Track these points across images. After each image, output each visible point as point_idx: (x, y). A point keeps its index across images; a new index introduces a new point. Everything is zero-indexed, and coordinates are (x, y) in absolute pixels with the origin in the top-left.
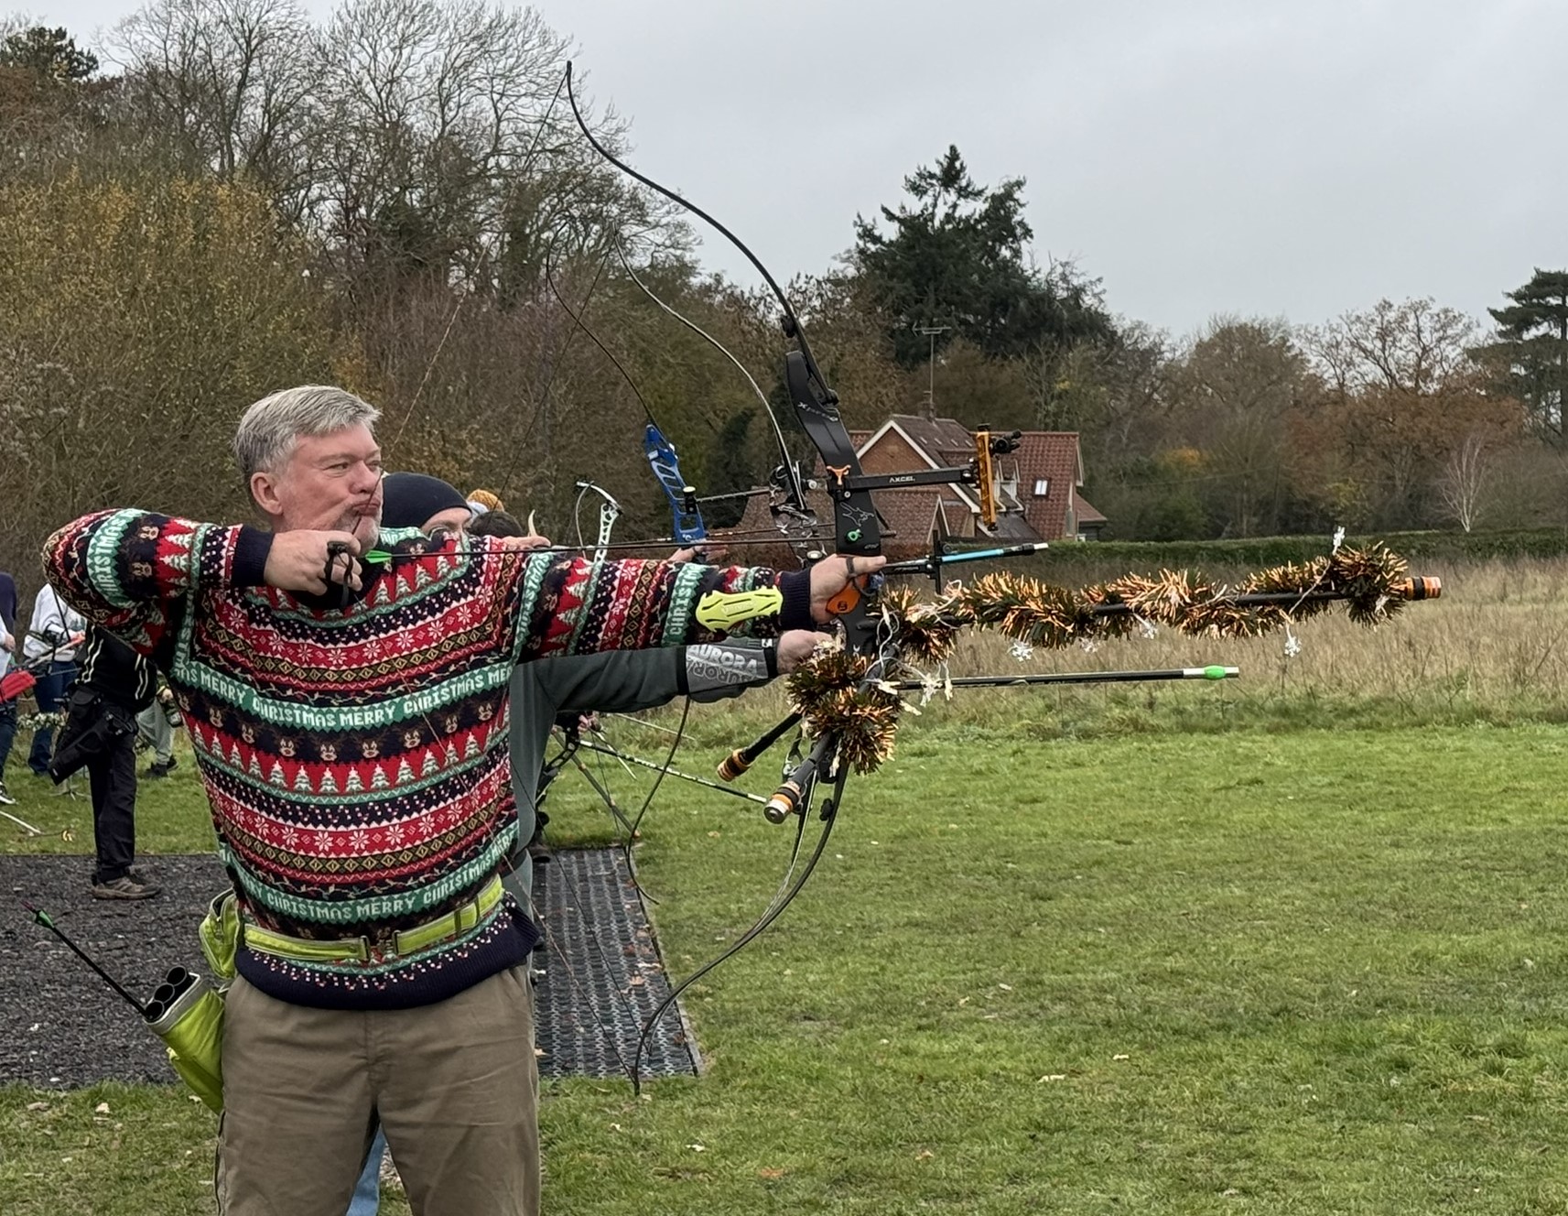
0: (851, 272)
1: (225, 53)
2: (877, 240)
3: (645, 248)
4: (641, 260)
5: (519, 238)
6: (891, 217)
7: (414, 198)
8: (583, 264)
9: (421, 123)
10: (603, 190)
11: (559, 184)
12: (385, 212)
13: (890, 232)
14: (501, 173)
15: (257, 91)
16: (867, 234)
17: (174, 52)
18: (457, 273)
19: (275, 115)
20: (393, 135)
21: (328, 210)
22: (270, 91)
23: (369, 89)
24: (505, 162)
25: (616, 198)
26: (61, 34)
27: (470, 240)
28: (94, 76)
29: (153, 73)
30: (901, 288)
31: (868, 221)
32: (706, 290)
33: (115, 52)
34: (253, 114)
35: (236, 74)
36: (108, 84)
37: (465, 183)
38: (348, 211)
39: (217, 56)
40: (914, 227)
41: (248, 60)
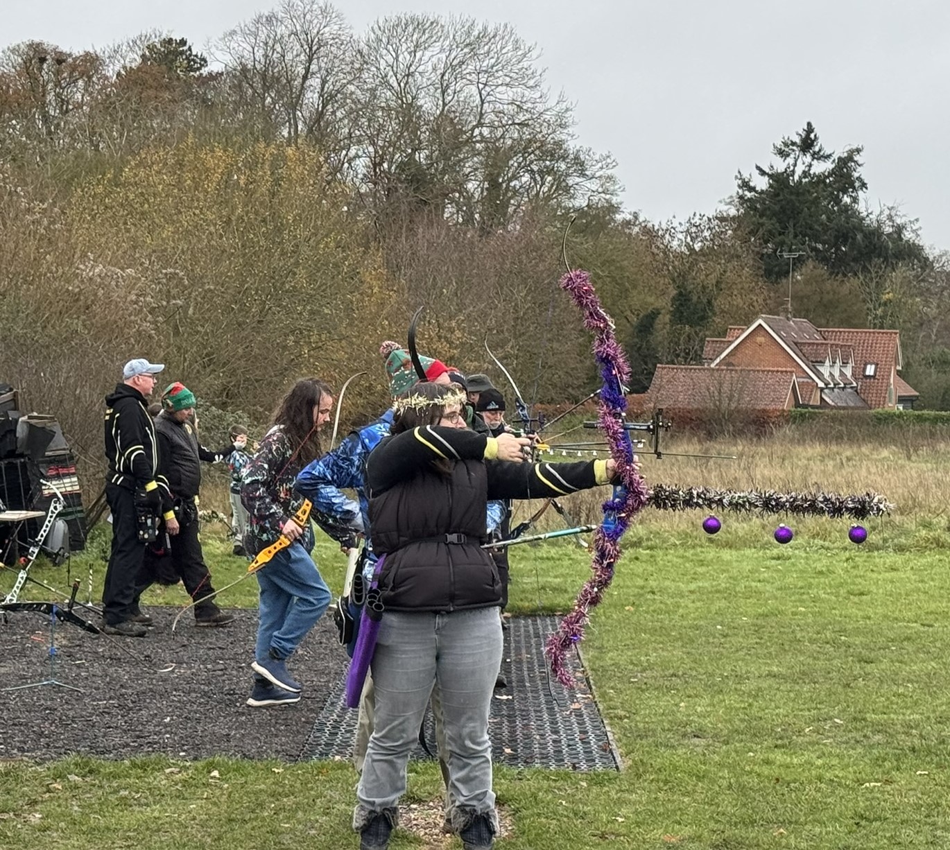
0: (733, 212)
1: (295, 56)
2: (752, 189)
3: (583, 194)
4: (580, 202)
5: (494, 185)
6: (763, 173)
7: (421, 157)
8: (539, 204)
9: (428, 104)
10: (555, 152)
11: (524, 147)
12: (402, 167)
13: (762, 183)
14: (483, 139)
15: (315, 82)
16: (745, 185)
17: (259, 54)
18: (449, 210)
19: (328, 99)
20: (408, 113)
21: (362, 165)
22: (324, 82)
23: (393, 81)
24: (486, 131)
25: (564, 158)
26: (183, 42)
27: (460, 186)
28: (205, 71)
29: (244, 70)
30: (769, 224)
31: (746, 176)
32: (627, 224)
33: (219, 55)
34: (312, 98)
35: (301, 70)
36: (213, 77)
37: (458, 147)
38: (375, 165)
39: (289, 57)
40: (780, 181)
41: (310, 60)
